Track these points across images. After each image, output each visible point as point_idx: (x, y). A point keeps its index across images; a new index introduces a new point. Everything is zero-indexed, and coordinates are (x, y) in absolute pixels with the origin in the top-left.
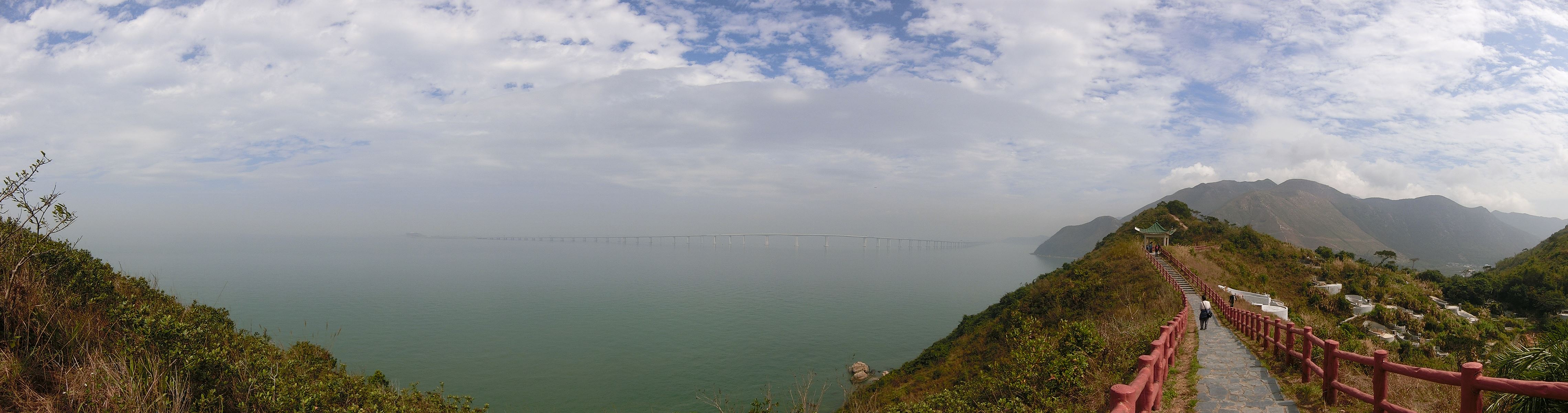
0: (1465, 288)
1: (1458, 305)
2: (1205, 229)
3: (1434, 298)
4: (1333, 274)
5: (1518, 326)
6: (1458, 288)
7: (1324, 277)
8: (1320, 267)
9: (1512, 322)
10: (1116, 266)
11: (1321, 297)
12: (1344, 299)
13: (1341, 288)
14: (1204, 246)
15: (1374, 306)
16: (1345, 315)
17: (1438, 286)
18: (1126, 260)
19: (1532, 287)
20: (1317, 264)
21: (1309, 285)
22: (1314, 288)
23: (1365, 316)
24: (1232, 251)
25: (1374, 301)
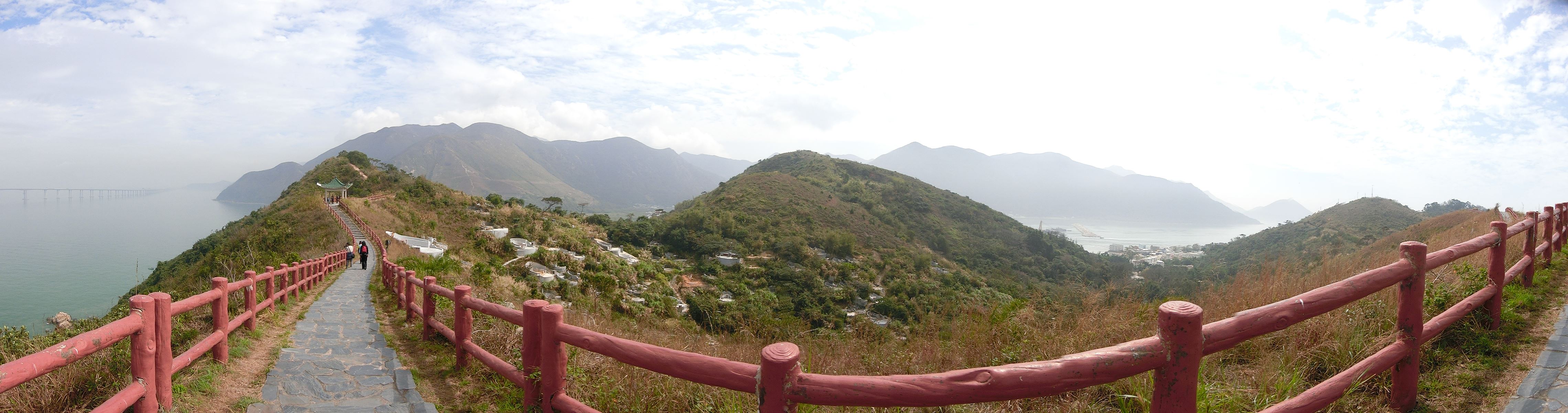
0: (627, 231)
1: (620, 247)
2: (383, 178)
3: (599, 241)
4: (500, 220)
5: (677, 267)
6: (621, 231)
7: (492, 222)
8: (488, 213)
9: (672, 263)
10: (303, 217)
11: (487, 240)
12: (509, 243)
13: (507, 232)
14: (381, 196)
15: (537, 249)
16: (510, 256)
17: (603, 229)
18: (310, 212)
19: (691, 231)
20: (486, 211)
21: (476, 230)
22: (481, 232)
23: (527, 257)
24: (405, 200)
25: (538, 244)
